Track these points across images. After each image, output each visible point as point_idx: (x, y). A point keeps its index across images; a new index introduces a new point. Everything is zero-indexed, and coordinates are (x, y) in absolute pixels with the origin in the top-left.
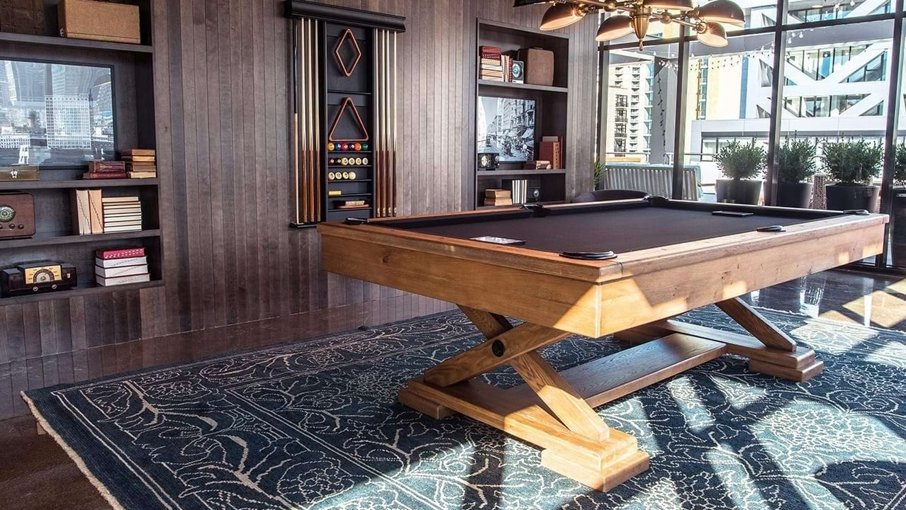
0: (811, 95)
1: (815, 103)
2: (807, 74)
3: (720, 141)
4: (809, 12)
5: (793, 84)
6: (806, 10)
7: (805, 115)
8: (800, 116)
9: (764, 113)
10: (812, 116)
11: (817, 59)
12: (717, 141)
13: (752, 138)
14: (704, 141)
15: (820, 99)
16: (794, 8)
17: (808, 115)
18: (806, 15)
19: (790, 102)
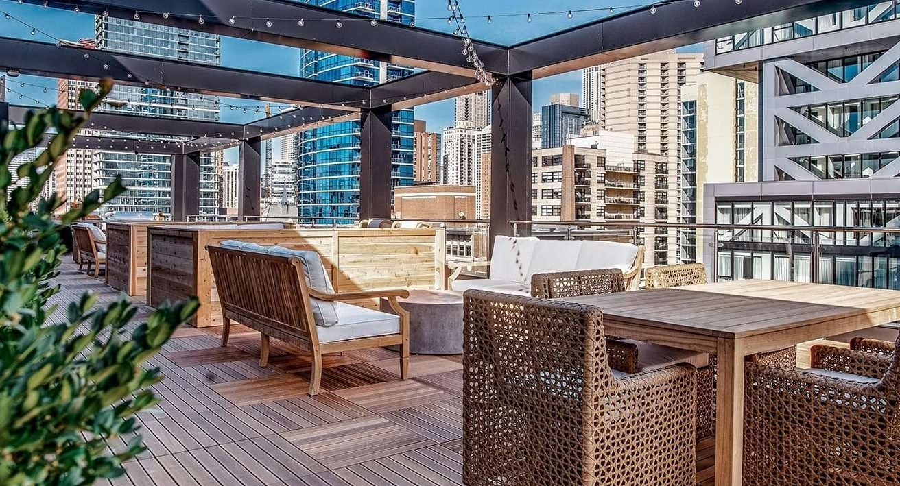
0: (838, 154)
1: (843, 163)
2: (832, 131)
3: (736, 206)
4: (830, 63)
5: (816, 142)
6: (827, 61)
7: (832, 176)
8: (827, 178)
9: (784, 175)
10: (841, 178)
11: (842, 114)
12: (733, 206)
13: (771, 203)
14: (718, 206)
15: (849, 159)
16: (813, 60)
17: (837, 176)
18: (827, 68)
19: (815, 162)
